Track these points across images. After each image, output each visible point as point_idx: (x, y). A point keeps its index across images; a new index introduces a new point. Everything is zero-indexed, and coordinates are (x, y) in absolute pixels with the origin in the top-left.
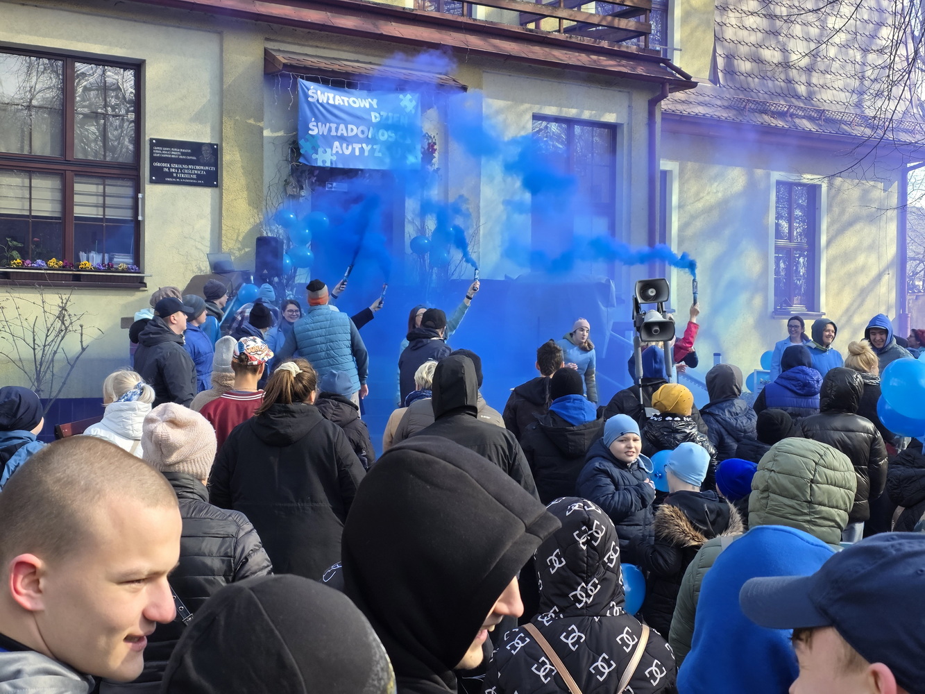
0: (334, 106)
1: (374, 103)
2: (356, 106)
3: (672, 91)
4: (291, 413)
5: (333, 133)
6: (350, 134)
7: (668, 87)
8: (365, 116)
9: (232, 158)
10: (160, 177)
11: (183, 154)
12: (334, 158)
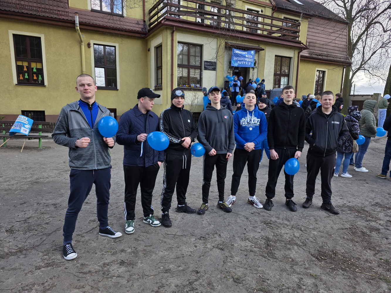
0: (239, 54)
1: (246, 53)
2: (243, 54)
3: (304, 50)
5: (238, 59)
6: (241, 60)
7: (303, 49)
8: (245, 56)
9: (219, 66)
10: (206, 69)
11: (210, 64)
12: (238, 65)
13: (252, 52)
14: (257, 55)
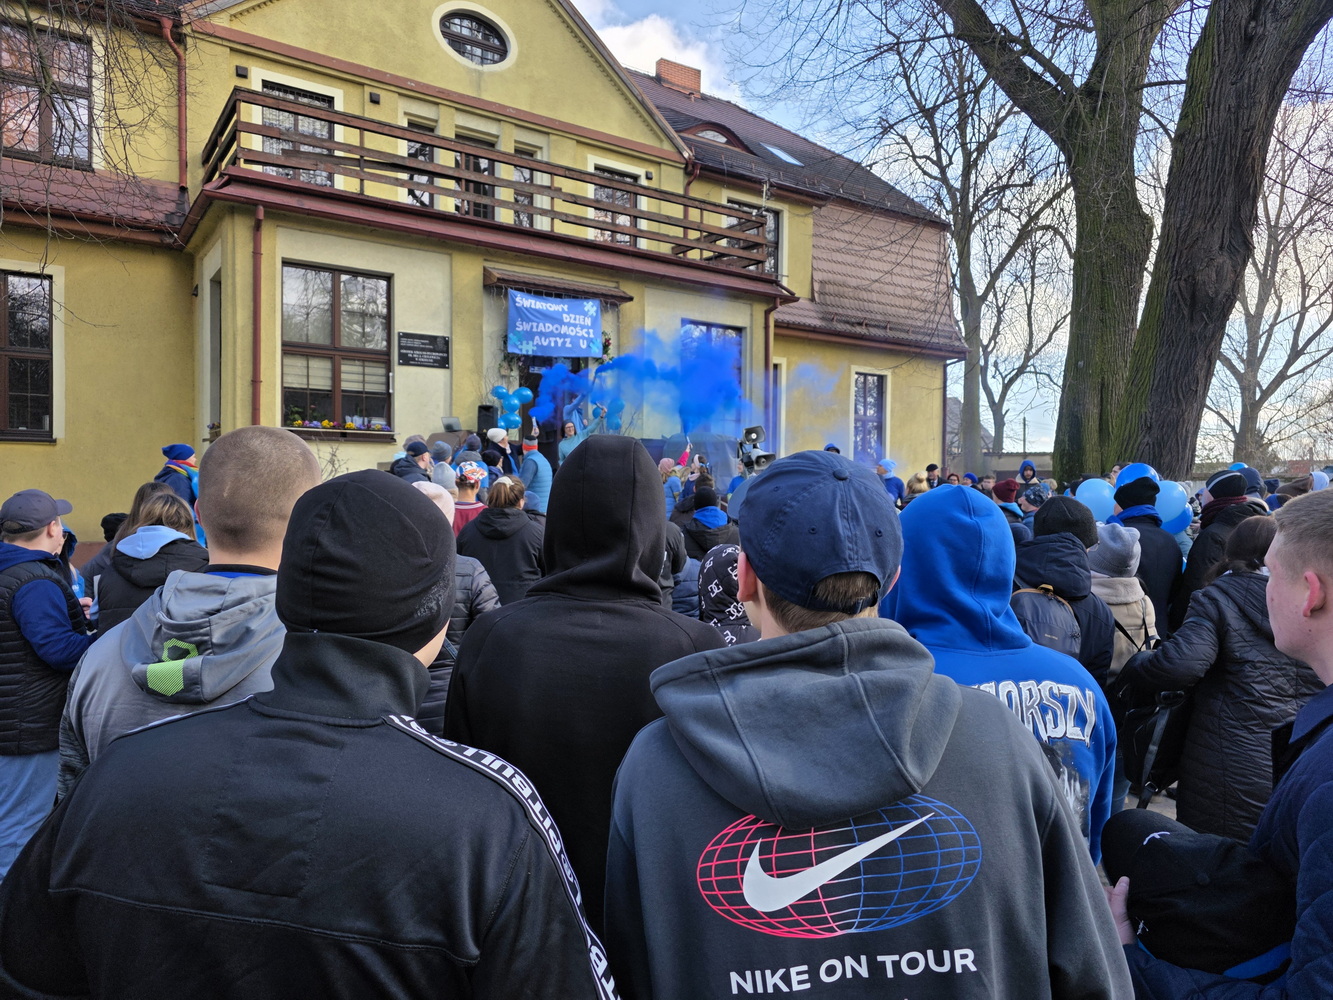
0: (535, 310)
1: (566, 307)
2: (552, 309)
3: (781, 304)
4: (506, 515)
5: (535, 330)
6: (548, 330)
7: (778, 300)
8: (559, 317)
9: (460, 352)
10: (406, 361)
11: (423, 344)
12: (535, 348)
13: (591, 307)
14: (609, 317)
